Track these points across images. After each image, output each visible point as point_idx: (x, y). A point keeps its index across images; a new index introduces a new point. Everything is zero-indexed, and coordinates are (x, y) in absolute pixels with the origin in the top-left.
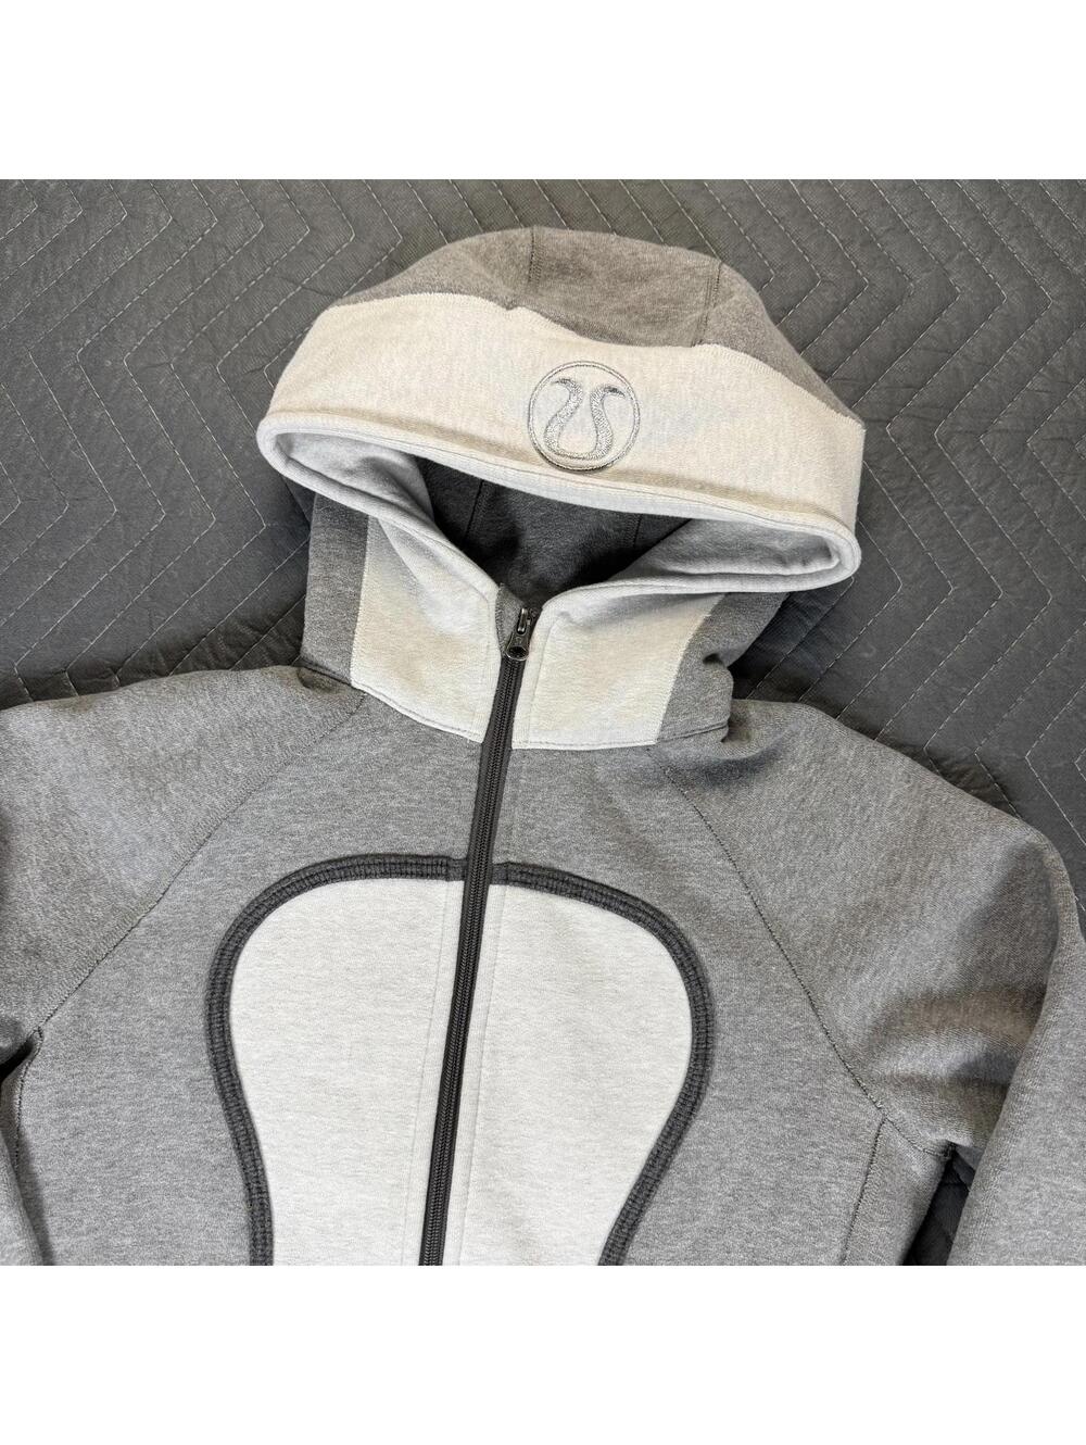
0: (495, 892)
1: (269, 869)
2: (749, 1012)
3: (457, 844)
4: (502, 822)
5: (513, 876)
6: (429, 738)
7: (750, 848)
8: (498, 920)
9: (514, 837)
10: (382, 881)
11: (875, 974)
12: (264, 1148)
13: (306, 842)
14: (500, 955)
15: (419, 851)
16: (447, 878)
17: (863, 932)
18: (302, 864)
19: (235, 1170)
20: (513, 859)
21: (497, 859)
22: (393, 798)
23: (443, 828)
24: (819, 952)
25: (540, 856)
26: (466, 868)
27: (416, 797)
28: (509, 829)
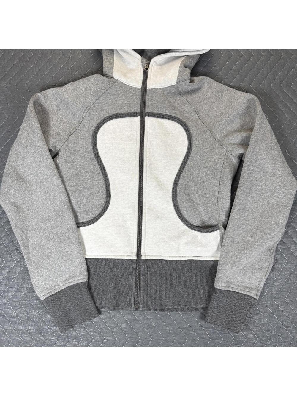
0: (146, 118)
1: (101, 116)
2: (199, 136)
3: (138, 109)
4: (147, 104)
5: (150, 115)
6: (130, 88)
7: (197, 105)
8: (148, 124)
9: (149, 108)
10: (124, 118)
11: (223, 126)
12: (106, 169)
13: (108, 111)
14: (149, 131)
15: (130, 112)
16: (137, 116)
17: (220, 118)
18: (108, 115)
19: (101, 174)
20: (149, 111)
21: (146, 111)
22: (124, 101)
23: (135, 107)
24: (212, 123)
25: (155, 111)
26: (140, 114)
27: (129, 101)
28: (148, 106)
